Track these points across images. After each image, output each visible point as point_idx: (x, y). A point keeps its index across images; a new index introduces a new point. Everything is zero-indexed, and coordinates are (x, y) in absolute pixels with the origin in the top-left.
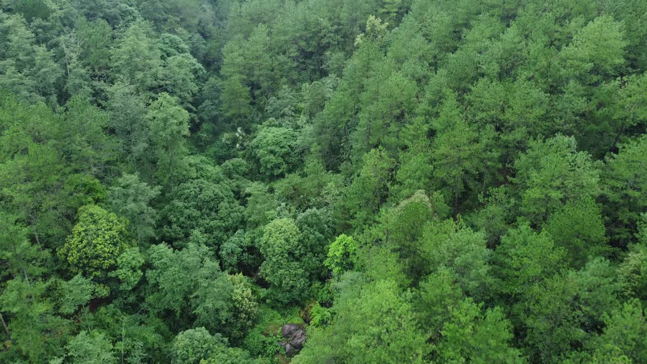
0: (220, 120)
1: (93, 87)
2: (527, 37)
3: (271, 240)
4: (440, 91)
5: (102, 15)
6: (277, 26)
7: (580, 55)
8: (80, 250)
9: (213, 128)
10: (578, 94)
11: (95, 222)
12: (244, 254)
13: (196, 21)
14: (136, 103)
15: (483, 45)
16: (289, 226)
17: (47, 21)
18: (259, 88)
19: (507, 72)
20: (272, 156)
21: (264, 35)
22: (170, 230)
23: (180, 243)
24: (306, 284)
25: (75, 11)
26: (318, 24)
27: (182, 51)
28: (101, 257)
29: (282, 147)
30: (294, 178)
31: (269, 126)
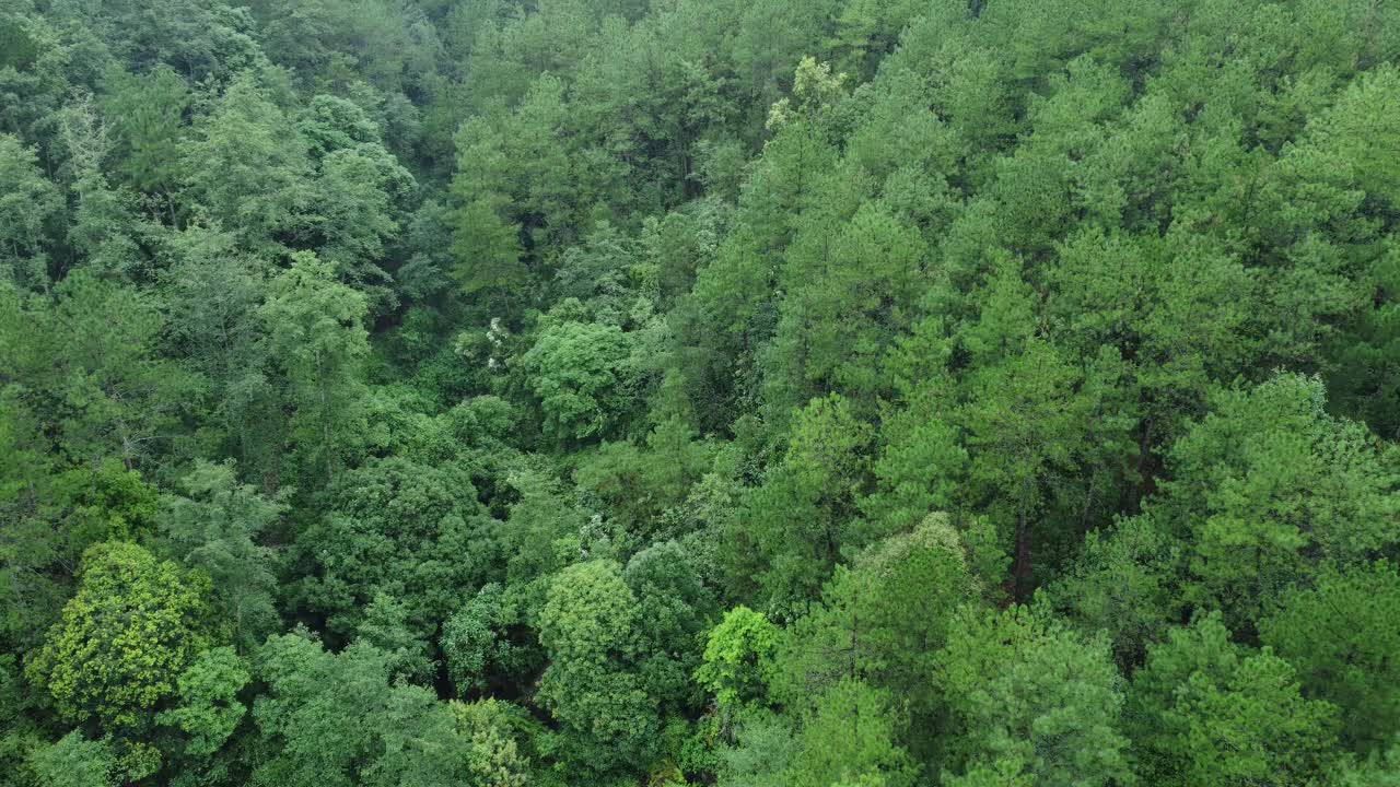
0: (451, 295)
1: (135, 237)
2: (1190, 118)
3: (565, 622)
4: (979, 254)
5: (169, 54)
6: (584, 78)
7: (1329, 171)
8: (81, 663)
9: (435, 318)
10: (1326, 268)
11: (121, 588)
12: (501, 643)
13: (397, 66)
14: (239, 277)
15: (1082, 139)
16: (609, 585)
17: (33, 72)
18: (542, 225)
19: (1146, 206)
20: (570, 395)
21: (555, 97)
22: (318, 588)
23: (344, 619)
24: (651, 727)
25: (102, 46)
26: (680, 74)
27: (364, 137)
28: (133, 680)
29: (596, 372)
30: (621, 455)
31: (565, 317)
